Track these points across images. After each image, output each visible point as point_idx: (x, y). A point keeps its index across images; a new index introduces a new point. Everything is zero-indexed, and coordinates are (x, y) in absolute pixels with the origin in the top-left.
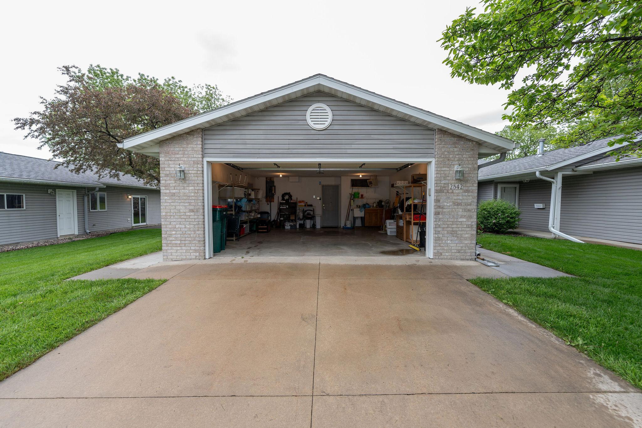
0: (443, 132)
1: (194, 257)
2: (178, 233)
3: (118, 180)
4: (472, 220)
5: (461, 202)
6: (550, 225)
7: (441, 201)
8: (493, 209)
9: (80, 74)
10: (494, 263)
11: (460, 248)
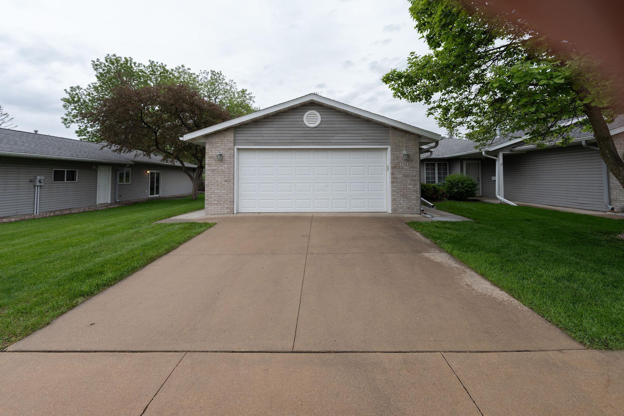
0: (395, 129)
1: (226, 213)
2: (216, 196)
3: (149, 158)
4: (417, 187)
5: (408, 174)
6: (497, 193)
7: (395, 174)
8: (455, 180)
9: (98, 63)
10: (431, 215)
11: (409, 206)
